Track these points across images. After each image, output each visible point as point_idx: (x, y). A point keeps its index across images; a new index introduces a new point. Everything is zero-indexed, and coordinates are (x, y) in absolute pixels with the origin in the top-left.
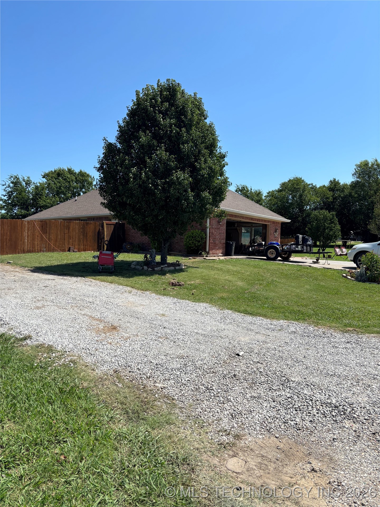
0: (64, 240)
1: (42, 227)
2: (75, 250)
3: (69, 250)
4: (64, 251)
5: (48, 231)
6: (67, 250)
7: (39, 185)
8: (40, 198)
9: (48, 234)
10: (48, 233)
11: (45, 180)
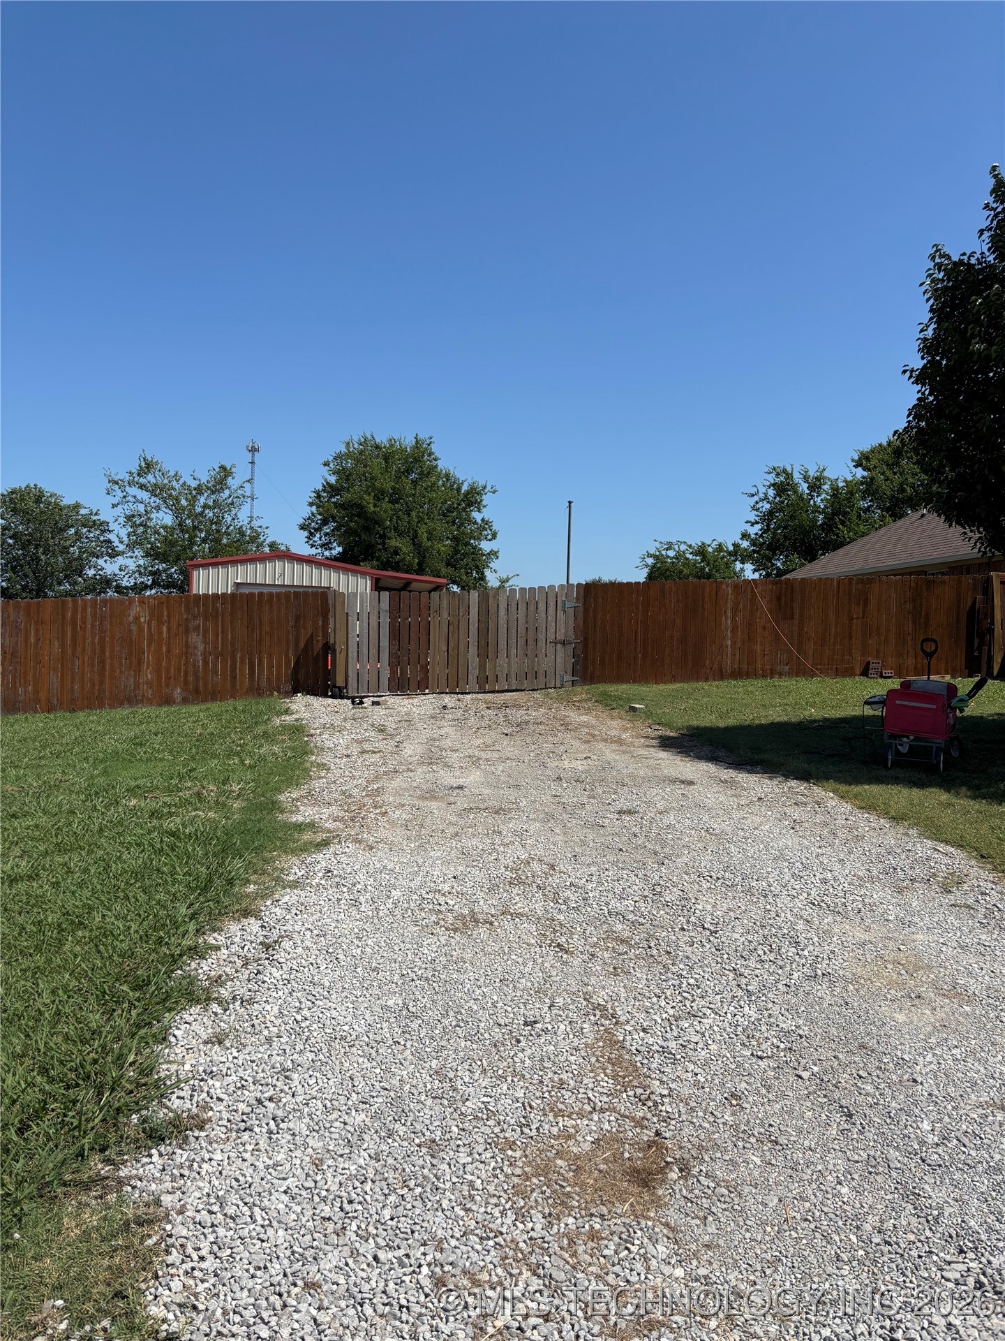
0: (850, 638)
1: (779, 599)
2: (886, 672)
3: (865, 673)
4: (848, 673)
5: (797, 612)
6: (858, 672)
7: (841, 484)
8: (843, 523)
9: (796, 622)
10: (796, 616)
11: (860, 473)
